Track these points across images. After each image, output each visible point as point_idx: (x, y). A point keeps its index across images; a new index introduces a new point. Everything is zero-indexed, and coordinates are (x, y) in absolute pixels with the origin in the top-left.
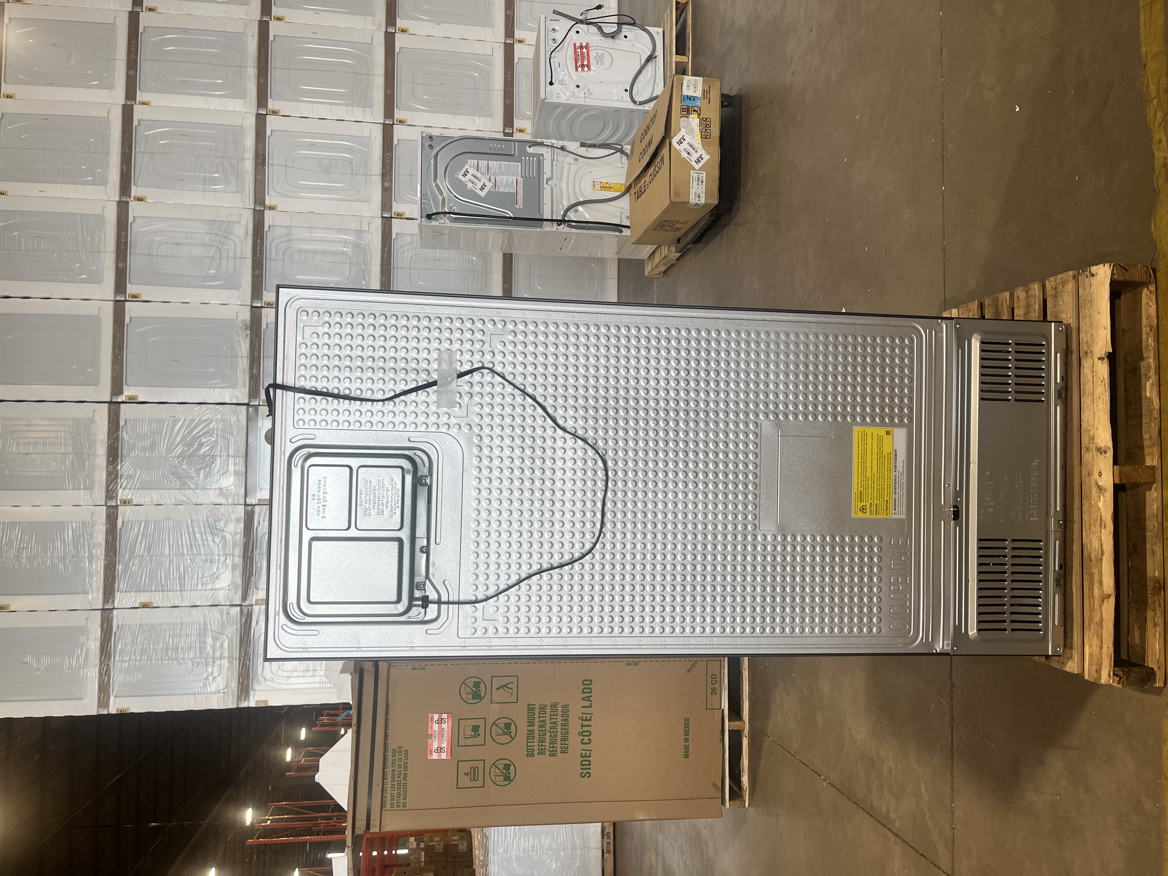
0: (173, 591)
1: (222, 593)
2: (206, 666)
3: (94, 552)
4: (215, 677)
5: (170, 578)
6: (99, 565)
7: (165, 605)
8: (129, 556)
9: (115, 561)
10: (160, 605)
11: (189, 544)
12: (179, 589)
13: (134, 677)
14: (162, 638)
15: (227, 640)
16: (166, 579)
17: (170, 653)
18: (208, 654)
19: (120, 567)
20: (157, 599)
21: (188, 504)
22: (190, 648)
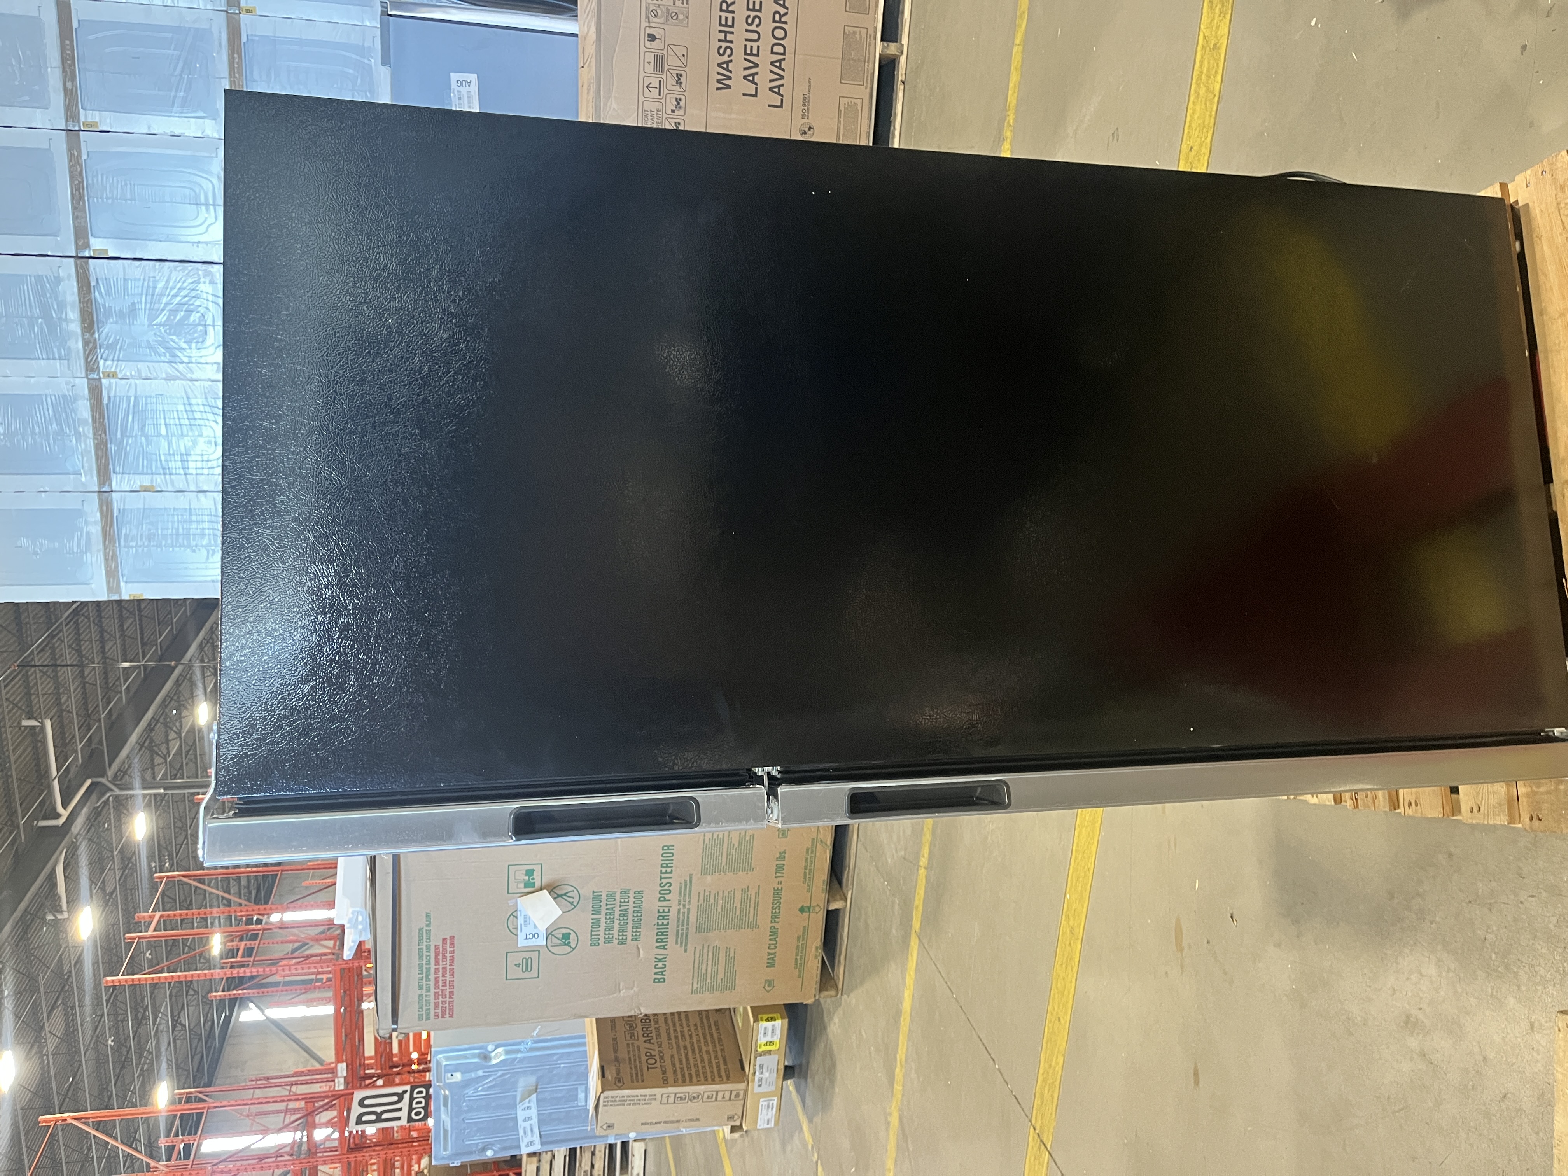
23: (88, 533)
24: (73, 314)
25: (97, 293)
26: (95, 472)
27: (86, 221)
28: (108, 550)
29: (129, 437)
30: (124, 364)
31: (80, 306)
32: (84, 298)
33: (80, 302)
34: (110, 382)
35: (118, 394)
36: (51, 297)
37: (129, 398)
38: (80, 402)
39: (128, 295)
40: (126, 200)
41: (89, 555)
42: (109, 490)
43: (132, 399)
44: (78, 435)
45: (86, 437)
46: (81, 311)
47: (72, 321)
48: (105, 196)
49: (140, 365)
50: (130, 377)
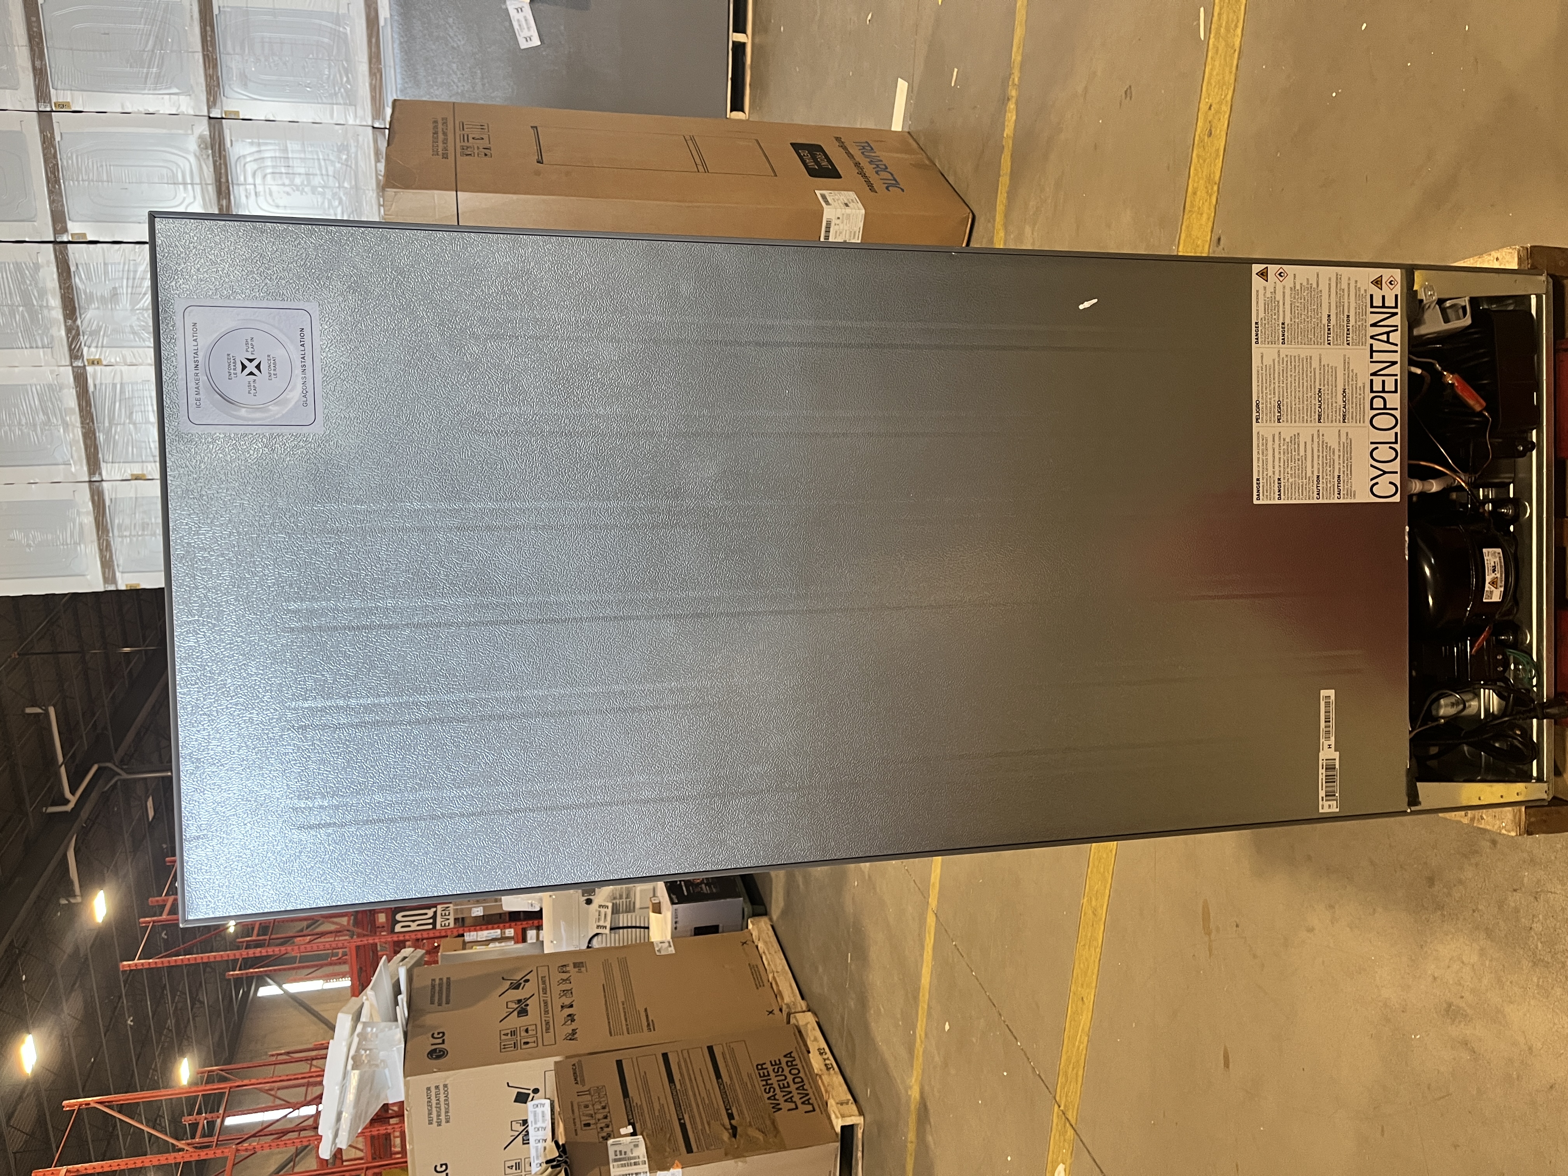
23: (81, 525)
24: (55, 302)
25: (77, 280)
26: (84, 461)
27: (63, 205)
28: (101, 541)
29: (117, 424)
30: (108, 350)
31: (61, 292)
32: (65, 284)
33: (60, 288)
34: (95, 372)
35: (103, 382)
36: (31, 285)
37: (114, 385)
38: (65, 391)
39: (109, 280)
40: (102, 181)
41: (82, 545)
42: (100, 480)
43: (118, 386)
44: (66, 425)
45: (74, 426)
46: (62, 298)
47: (53, 308)
48: (80, 179)
49: (125, 351)
50: (115, 363)
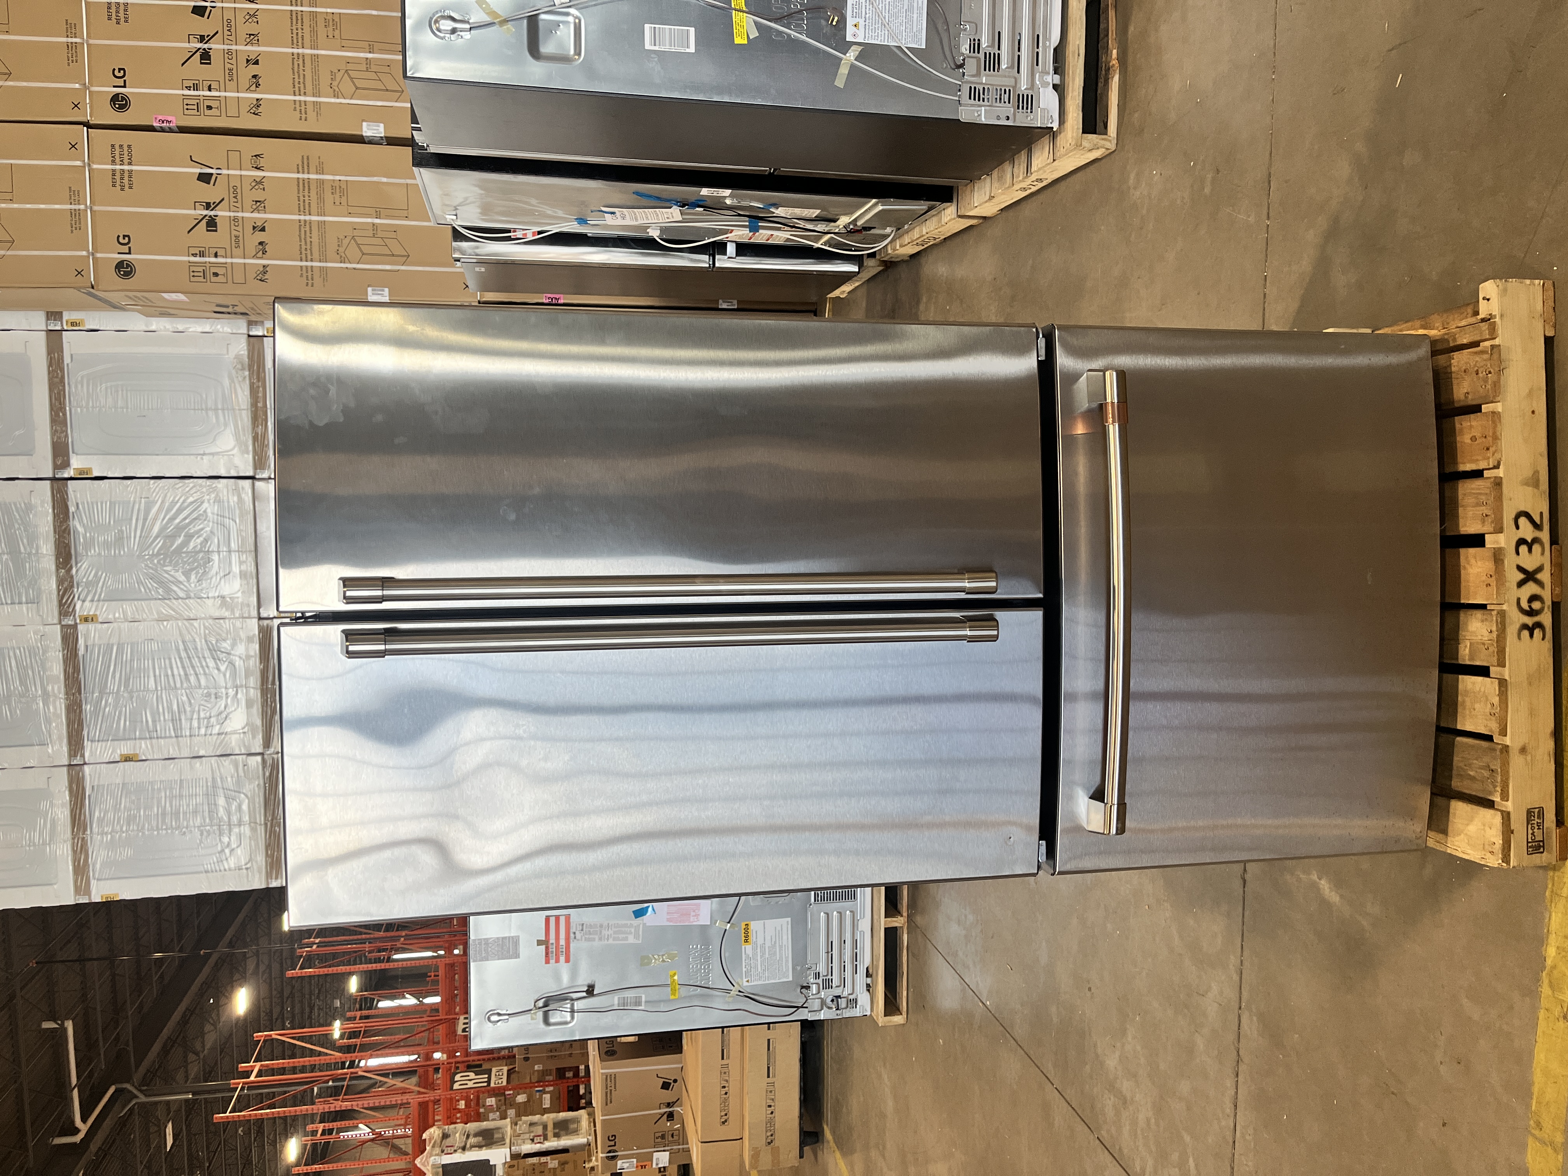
0: (165, 737)
1: (234, 738)
2: (220, 835)
3: (50, 688)
4: (233, 850)
5: (160, 721)
6: (59, 706)
7: (155, 757)
8: (100, 692)
9: (81, 700)
10: (149, 758)
11: (182, 673)
12: (173, 734)
13: (121, 853)
14: (155, 801)
15: (247, 801)
16: (154, 721)
17: (168, 820)
18: (221, 820)
19: (87, 708)
20: (143, 748)
21: (177, 619)
22: (195, 812)
23: (53, 820)
24: (47, 548)
25: (76, 521)
26: (65, 741)
27: (67, 436)
28: (76, 840)
29: (110, 693)
30: (106, 604)
31: (55, 536)
32: (60, 526)
33: (55, 532)
34: (88, 629)
35: (97, 642)
36: (20, 529)
37: (110, 646)
38: (50, 655)
39: (115, 522)
41: (52, 845)
42: (82, 763)
43: (115, 648)
45: (55, 696)
46: (55, 544)
47: (44, 556)
48: (90, 406)
49: (126, 605)
50: (113, 620)
